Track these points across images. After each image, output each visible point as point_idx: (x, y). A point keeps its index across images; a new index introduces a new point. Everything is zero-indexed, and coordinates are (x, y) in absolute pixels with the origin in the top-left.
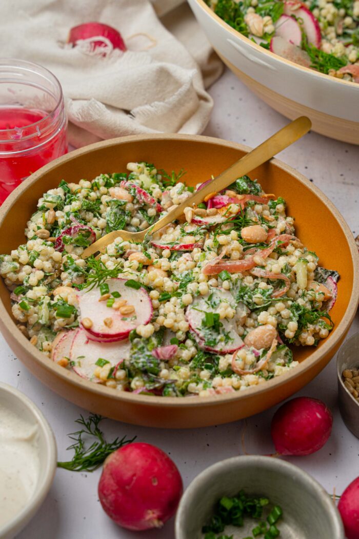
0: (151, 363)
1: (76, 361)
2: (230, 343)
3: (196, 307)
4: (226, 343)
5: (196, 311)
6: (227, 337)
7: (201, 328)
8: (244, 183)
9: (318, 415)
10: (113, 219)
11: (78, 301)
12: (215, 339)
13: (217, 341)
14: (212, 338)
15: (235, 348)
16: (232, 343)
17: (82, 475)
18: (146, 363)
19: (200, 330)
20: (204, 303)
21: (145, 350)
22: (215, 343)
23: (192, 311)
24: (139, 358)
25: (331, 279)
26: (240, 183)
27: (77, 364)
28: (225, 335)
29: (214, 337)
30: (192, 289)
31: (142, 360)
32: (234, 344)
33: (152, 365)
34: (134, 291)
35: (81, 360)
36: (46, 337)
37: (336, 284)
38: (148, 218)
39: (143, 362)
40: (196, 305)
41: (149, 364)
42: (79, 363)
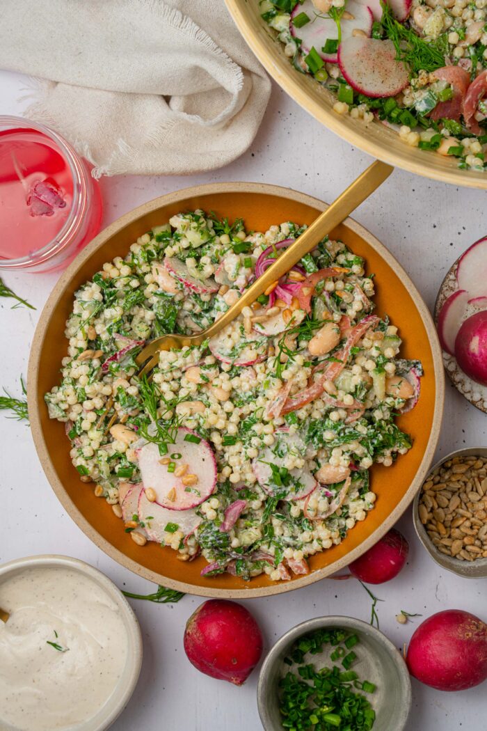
0: (219, 539)
1: (145, 522)
2: (301, 491)
3: (262, 460)
4: (296, 492)
5: (263, 464)
6: (298, 485)
7: (269, 484)
8: (311, 264)
9: (392, 562)
10: (161, 311)
11: (137, 460)
12: (285, 491)
13: (287, 492)
14: (281, 492)
15: (306, 494)
16: (303, 490)
17: (168, 606)
18: (215, 541)
19: (268, 485)
20: (271, 453)
21: (213, 525)
22: (285, 494)
23: (259, 463)
24: (208, 537)
25: (414, 372)
26: (307, 263)
27: (147, 526)
28: (295, 484)
29: (283, 490)
30: (256, 444)
31: (211, 538)
32: (305, 490)
33: (221, 541)
34: (195, 446)
35: (150, 521)
36: (111, 483)
37: (418, 378)
38: (201, 303)
39: (211, 541)
40: (262, 456)
41: (218, 542)
42: (149, 524)
